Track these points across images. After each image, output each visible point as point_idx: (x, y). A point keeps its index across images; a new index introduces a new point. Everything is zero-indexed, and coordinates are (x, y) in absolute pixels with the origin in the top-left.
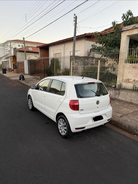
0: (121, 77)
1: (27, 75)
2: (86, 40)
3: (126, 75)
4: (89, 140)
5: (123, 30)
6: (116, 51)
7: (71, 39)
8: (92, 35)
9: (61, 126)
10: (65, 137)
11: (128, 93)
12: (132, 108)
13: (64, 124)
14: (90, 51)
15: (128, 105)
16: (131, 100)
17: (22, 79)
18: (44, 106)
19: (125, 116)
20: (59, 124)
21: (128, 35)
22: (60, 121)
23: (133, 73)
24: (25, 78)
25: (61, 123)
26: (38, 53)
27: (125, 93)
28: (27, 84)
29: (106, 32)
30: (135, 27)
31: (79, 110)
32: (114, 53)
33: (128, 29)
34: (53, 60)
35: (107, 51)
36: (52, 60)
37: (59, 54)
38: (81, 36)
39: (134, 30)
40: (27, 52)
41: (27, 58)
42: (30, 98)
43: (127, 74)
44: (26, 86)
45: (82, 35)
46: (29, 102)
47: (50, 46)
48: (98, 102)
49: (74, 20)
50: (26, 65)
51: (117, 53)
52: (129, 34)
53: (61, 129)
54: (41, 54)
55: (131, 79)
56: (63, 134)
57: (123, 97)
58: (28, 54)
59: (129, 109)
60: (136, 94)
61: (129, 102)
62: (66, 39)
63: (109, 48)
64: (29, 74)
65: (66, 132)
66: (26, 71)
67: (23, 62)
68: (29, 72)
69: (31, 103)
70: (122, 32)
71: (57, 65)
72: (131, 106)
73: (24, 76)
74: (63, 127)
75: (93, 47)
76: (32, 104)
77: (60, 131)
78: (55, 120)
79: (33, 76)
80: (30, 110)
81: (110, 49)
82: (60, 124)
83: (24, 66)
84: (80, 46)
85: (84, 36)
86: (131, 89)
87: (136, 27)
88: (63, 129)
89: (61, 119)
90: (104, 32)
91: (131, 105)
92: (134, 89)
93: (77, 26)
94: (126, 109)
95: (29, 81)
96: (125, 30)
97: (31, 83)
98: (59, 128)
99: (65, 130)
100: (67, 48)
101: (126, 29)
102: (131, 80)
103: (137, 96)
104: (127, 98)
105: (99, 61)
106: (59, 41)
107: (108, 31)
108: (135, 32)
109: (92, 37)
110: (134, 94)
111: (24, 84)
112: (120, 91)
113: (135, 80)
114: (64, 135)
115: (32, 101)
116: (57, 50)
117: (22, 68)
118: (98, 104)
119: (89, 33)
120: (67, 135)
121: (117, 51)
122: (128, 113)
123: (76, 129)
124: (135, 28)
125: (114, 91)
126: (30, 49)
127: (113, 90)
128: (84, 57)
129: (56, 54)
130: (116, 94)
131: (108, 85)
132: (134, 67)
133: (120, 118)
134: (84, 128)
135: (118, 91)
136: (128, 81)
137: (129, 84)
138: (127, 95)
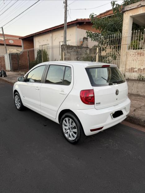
0: (124, 66)
1: (9, 71)
2: (78, 27)
3: (130, 63)
4: (107, 145)
5: (125, 9)
6: (117, 35)
7: (60, 27)
8: (84, 21)
9: (67, 128)
10: (74, 143)
11: (133, 84)
12: (141, 100)
13: (72, 124)
14: (83, 40)
15: (136, 98)
16: (138, 92)
17: (3, 76)
18: (38, 103)
19: (138, 110)
20: (63, 126)
21: (131, 15)
22: (66, 121)
24: (7, 75)
25: (68, 124)
26: (21, 46)
28: (10, 81)
29: (102, 17)
30: (140, 4)
31: (94, 104)
32: (115, 38)
33: (131, 8)
34: (40, 52)
35: (107, 36)
36: (38, 52)
37: (46, 46)
38: (72, 23)
39: (139, 9)
40: (7, 45)
41: (8, 52)
42: (16, 94)
44: (9, 82)
45: (73, 21)
46: (16, 99)
47: (35, 37)
48: (117, 93)
49: (64, 2)
50: (7, 59)
51: (119, 37)
52: (134, 15)
53: (67, 132)
54: (24, 47)
55: (136, 68)
56: (71, 139)
58: (8, 48)
59: (138, 102)
60: (143, 84)
61: (135, 94)
62: (54, 27)
63: (109, 32)
64: (11, 71)
65: (76, 136)
66: (8, 67)
67: (4, 57)
68: (12, 68)
69: (19, 100)
70: (124, 12)
71: (45, 57)
72: (139, 99)
73: (6, 73)
74: (71, 129)
75: (88, 34)
76: (21, 102)
77: (66, 135)
78: (57, 121)
79: (16, 72)
80: (18, 110)
81: (110, 34)
82: (66, 126)
83: (5, 61)
84: (70, 35)
85: (76, 22)
86: (137, 79)
87: (142, 4)
88: (71, 131)
89: (67, 119)
90: (99, 17)
91: (139, 97)
93: (67, 10)
94: (136, 102)
95: (13, 77)
96: (128, 9)
97: (14, 79)
98: (64, 131)
99: (75, 133)
100: (56, 38)
101: (130, 9)
102: (136, 70)
103: (144, 87)
104: (132, 90)
105: (97, 49)
106: (46, 30)
107: (104, 15)
108: (141, 11)
109: (85, 24)
110: (141, 85)
111: (6, 81)
114: (74, 140)
115: (20, 98)
116: (44, 41)
117: (3, 64)
118: (118, 94)
119: (81, 19)
120: (78, 140)
121: (119, 35)
122: (139, 106)
123: (92, 130)
124: (141, 7)
126: (11, 42)
128: (78, 47)
129: (42, 46)
133: (134, 113)
134: (101, 128)
137: (134, 74)
138: (132, 86)
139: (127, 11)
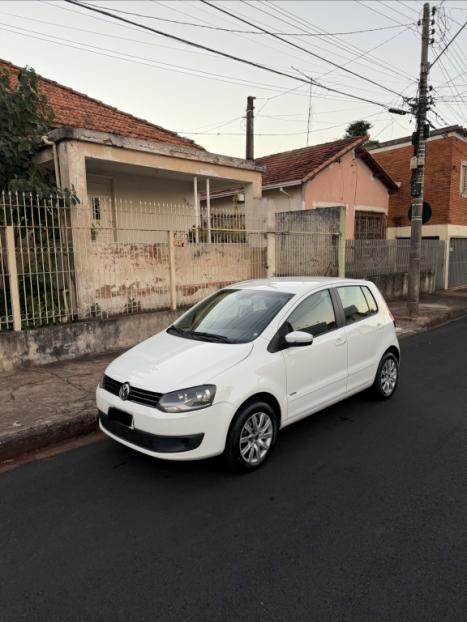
3: (99, 274)
11: (140, 323)
21: (89, 155)
23: (117, 267)
27: (132, 324)
30: (110, 140)
33: (91, 140)
43: (102, 272)
52: (94, 157)
55: (114, 286)
57: (130, 338)
70: (70, 139)
86: (123, 311)
87: (114, 142)
92: (130, 312)
96: (82, 138)
101: (86, 139)
102: (113, 290)
112: (118, 323)
113: (124, 287)
124: (110, 146)
125: (99, 331)
127: (94, 328)
130: (107, 338)
131: (51, 320)
132: (117, 253)
135: (112, 327)
136: (106, 291)
137: (114, 299)
138: (138, 328)
139: (78, 140)
